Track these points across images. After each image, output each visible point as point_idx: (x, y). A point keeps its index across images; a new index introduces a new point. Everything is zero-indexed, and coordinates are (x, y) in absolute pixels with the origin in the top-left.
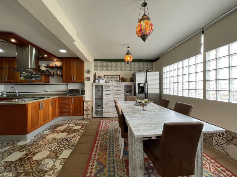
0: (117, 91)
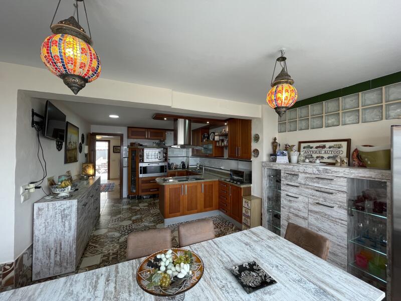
0: (318, 193)
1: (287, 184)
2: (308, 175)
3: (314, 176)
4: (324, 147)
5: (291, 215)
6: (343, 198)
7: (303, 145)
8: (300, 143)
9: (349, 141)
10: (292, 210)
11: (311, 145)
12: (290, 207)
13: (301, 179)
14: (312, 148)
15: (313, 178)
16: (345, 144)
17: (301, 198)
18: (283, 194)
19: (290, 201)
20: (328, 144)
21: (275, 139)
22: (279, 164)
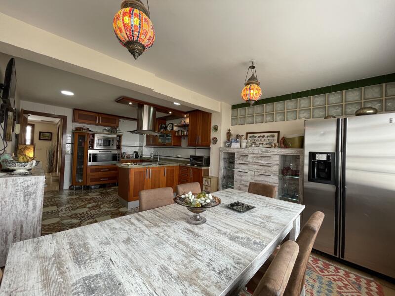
0: (261, 168)
1: (240, 163)
2: (254, 155)
3: (259, 156)
4: (264, 136)
5: (241, 186)
6: (276, 168)
7: (249, 135)
8: (247, 133)
9: (278, 132)
10: (242, 182)
11: (255, 135)
12: (241, 180)
13: (250, 159)
14: (255, 137)
15: (258, 157)
16: (276, 134)
17: (249, 172)
18: (236, 171)
19: (241, 176)
20: (266, 135)
21: (229, 130)
22: (233, 148)
